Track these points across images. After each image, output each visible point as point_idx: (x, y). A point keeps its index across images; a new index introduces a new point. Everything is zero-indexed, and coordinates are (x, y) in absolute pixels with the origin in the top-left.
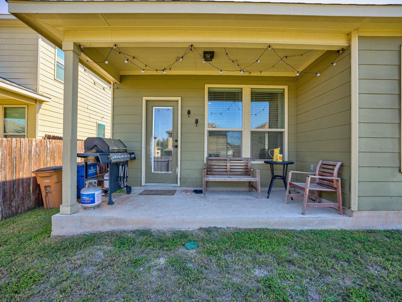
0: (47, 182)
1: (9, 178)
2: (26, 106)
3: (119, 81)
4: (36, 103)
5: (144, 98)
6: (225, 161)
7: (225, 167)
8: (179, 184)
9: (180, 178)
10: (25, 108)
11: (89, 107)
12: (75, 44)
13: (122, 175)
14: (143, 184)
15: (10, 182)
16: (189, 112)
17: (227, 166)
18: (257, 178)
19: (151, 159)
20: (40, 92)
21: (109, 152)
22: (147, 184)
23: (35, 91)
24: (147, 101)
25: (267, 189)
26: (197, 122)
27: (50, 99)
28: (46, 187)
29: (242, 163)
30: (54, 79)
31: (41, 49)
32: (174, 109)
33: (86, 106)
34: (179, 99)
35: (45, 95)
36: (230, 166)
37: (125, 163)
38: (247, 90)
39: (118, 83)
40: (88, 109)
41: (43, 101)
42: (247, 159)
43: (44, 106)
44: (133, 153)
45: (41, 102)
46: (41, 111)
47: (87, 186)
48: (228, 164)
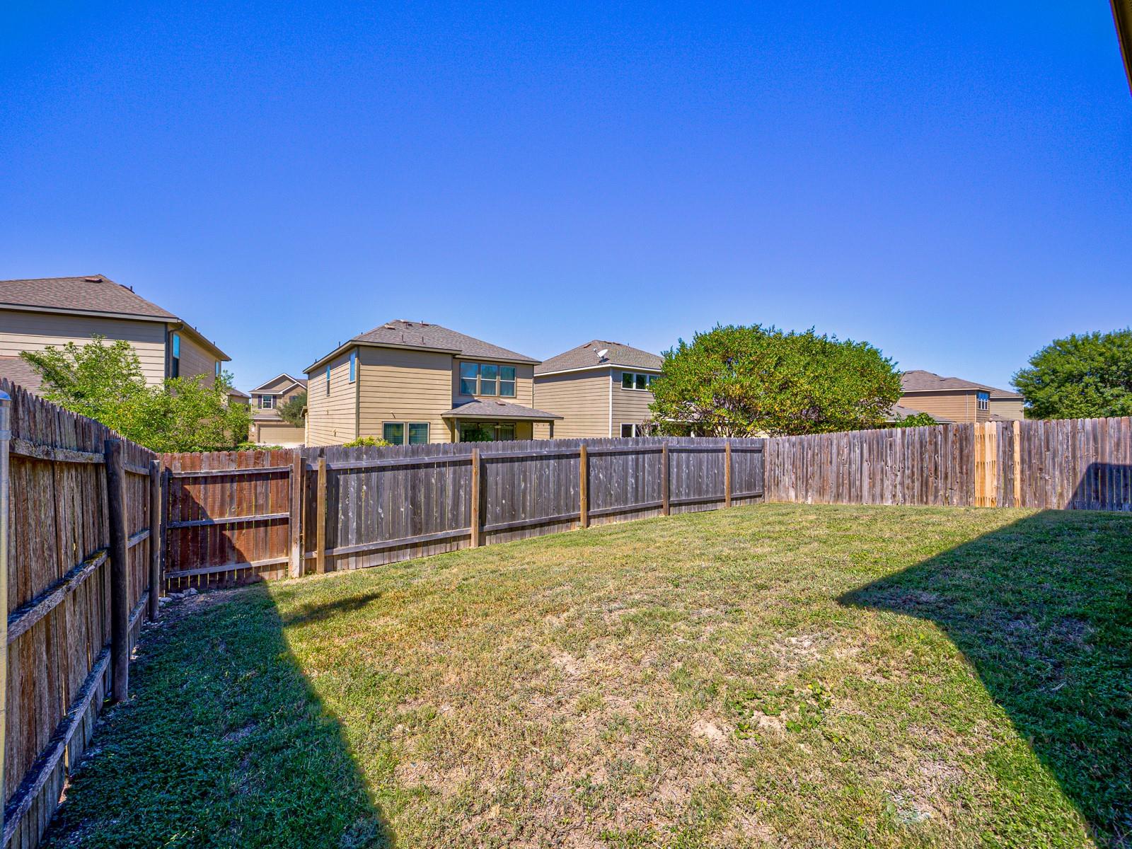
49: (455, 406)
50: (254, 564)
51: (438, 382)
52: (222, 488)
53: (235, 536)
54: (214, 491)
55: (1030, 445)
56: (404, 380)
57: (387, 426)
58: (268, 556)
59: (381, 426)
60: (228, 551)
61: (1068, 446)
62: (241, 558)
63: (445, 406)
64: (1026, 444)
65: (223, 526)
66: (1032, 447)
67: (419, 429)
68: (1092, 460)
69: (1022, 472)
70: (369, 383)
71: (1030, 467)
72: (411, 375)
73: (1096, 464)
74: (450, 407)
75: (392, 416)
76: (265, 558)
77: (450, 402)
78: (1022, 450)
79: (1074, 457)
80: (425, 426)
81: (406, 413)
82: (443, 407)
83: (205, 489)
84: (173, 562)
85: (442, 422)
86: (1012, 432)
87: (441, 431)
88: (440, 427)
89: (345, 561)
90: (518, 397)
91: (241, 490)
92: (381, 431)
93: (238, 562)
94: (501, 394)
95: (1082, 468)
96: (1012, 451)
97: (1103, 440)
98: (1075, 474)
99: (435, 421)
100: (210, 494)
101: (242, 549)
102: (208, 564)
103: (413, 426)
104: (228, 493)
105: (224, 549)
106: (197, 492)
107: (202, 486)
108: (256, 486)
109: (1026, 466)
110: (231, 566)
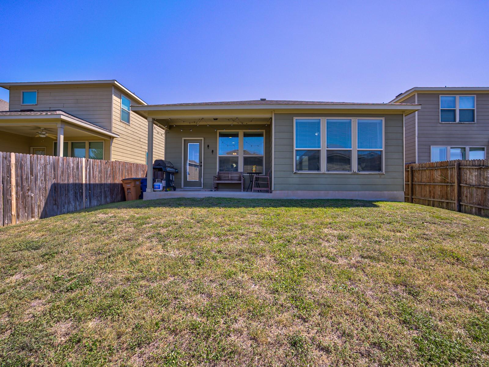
0: (128, 186)
1: (112, 182)
2: (104, 141)
3: (168, 129)
4: (110, 139)
5: (183, 139)
6: (228, 174)
7: (228, 177)
8: (202, 187)
9: (203, 184)
10: (103, 142)
11: (141, 140)
12: (152, 119)
13: (171, 179)
14: (182, 187)
15: (112, 184)
16: (208, 146)
17: (229, 176)
18: (242, 181)
19: (187, 173)
20: (113, 131)
21: (165, 167)
22: (185, 187)
23: (110, 131)
24: (185, 140)
25: (251, 190)
26: (213, 151)
27: (119, 135)
28: (128, 189)
29: (238, 175)
30: (119, 121)
31: (114, 102)
32: (200, 145)
33: (139, 139)
34: (203, 139)
35: (115, 133)
36: (231, 176)
37: (173, 174)
38: (241, 132)
39: (168, 130)
40: (140, 141)
41: (114, 137)
42: (241, 173)
43: (114, 140)
44: (177, 169)
45: (113, 138)
46: (113, 144)
47: (156, 181)
48: (230, 176)
55: (22, 172)
61: (42, 173)
64: (19, 171)
66: (23, 174)
68: (54, 181)
69: (17, 193)
71: (22, 188)
73: (54, 184)
78: (17, 176)
79: (45, 180)
86: (10, 161)
95: (49, 186)
96: (10, 176)
97: (57, 170)
98: (46, 190)
109: (19, 188)
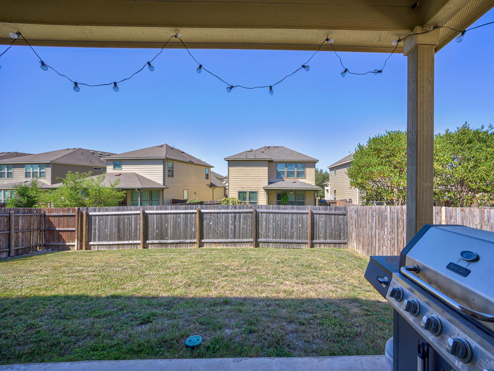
49: (269, 183)
50: (67, 244)
51: (261, 173)
52: (59, 219)
53: (62, 234)
54: (57, 219)
56: (247, 173)
57: (240, 193)
58: (71, 242)
59: (237, 193)
60: (61, 239)
62: (64, 242)
63: (265, 183)
65: (59, 231)
67: (254, 194)
70: (233, 175)
72: (249, 171)
74: (267, 184)
75: (242, 188)
76: (70, 243)
77: (267, 182)
80: (256, 192)
81: (248, 187)
82: (264, 184)
83: (54, 219)
84: (47, 240)
85: (263, 190)
87: (263, 195)
88: (263, 193)
89: (94, 246)
90: (306, 178)
91: (64, 220)
92: (237, 195)
93: (63, 243)
94: (297, 177)
99: (261, 190)
100: (55, 220)
101: (64, 239)
102: (55, 242)
103: (251, 193)
104: (60, 221)
105: (60, 238)
106: (52, 219)
107: (53, 218)
108: (68, 219)
110: (61, 243)
